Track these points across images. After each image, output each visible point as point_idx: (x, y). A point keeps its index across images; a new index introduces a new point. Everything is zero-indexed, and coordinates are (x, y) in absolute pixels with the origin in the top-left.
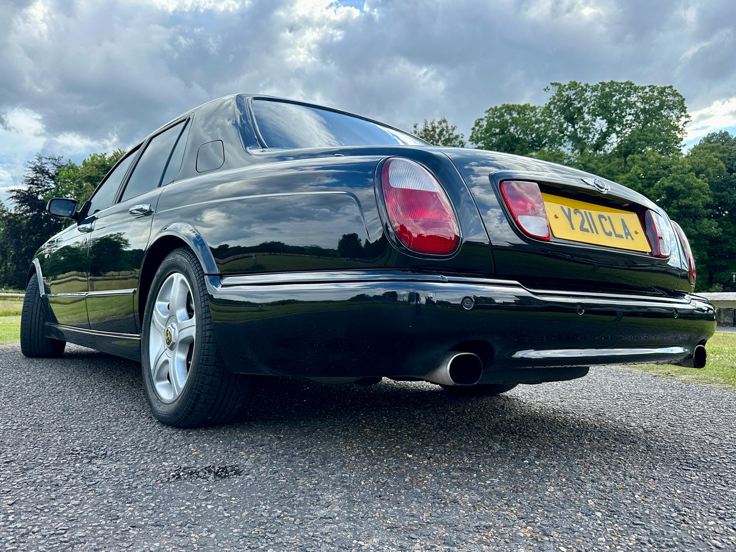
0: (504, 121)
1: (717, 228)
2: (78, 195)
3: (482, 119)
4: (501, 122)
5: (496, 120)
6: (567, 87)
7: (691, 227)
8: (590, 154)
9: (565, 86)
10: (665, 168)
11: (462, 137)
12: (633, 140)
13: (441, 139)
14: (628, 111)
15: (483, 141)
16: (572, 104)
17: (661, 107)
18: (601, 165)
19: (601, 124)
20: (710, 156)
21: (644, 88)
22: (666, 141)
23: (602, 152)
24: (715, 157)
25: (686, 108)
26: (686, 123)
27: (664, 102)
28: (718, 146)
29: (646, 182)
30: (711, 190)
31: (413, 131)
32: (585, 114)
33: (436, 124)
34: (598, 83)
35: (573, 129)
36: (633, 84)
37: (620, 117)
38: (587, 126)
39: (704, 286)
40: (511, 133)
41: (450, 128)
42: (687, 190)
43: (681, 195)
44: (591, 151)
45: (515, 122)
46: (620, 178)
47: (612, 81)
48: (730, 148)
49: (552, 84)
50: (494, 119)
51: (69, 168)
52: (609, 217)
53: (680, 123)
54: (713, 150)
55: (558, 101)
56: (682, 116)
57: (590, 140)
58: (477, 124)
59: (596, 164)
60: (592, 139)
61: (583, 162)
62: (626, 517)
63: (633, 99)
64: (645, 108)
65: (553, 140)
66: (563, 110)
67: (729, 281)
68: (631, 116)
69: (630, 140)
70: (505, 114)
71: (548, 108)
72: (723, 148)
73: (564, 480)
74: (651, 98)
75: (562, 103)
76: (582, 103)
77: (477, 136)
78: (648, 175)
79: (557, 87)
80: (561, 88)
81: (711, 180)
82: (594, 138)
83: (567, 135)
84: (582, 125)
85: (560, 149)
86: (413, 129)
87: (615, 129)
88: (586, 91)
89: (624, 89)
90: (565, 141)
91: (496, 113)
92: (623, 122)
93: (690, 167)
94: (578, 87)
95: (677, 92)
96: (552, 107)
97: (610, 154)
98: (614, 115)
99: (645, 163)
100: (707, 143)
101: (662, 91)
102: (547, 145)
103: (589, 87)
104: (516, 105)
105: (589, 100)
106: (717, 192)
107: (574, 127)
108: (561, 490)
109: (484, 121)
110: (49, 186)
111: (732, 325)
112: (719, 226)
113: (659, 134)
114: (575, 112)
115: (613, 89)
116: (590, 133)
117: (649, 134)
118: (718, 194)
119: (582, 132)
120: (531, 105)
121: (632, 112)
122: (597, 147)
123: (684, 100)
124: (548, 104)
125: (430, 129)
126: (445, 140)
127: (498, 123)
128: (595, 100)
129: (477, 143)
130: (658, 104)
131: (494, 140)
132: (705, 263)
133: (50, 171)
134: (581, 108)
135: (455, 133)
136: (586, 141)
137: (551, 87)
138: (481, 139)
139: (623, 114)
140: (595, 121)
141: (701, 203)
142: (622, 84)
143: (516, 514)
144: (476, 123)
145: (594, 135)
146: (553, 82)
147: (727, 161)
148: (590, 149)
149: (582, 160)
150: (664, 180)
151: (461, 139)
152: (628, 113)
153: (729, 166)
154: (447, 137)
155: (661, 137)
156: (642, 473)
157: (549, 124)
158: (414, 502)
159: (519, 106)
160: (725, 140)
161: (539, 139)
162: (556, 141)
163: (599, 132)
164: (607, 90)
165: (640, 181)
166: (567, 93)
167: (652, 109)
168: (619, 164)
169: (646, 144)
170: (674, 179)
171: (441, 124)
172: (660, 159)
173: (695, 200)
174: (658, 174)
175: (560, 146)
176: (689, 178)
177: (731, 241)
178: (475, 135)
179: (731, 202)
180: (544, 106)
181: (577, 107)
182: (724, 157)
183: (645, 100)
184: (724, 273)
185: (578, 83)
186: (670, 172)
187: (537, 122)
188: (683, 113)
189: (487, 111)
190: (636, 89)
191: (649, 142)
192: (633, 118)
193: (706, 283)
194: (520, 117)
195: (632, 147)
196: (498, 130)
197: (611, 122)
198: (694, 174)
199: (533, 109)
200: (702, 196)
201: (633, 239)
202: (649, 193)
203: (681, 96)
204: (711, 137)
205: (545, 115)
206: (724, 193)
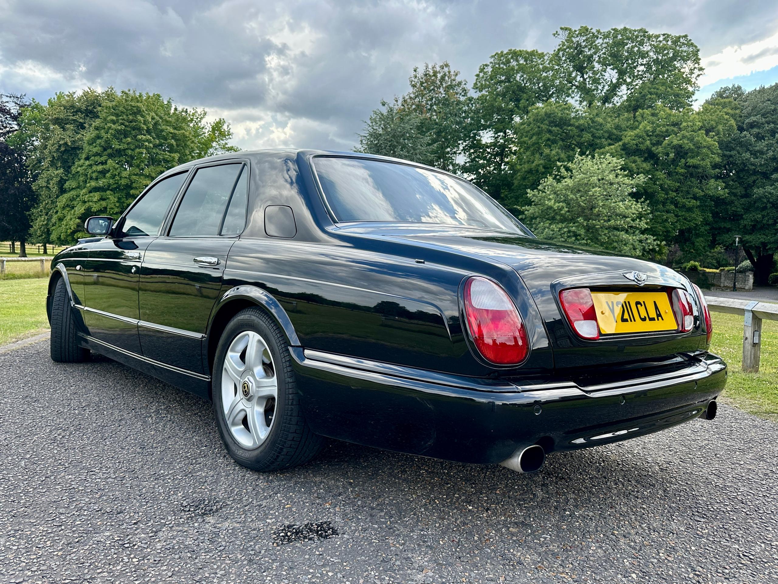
0: (510, 67)
1: (724, 189)
2: (46, 139)
3: (487, 65)
4: (507, 69)
5: (502, 66)
6: (577, 33)
7: (697, 187)
8: (598, 106)
9: (575, 31)
10: (675, 124)
11: (465, 84)
12: (643, 93)
13: (442, 85)
14: (640, 61)
15: (487, 90)
16: (582, 51)
17: (674, 58)
18: (609, 119)
19: (611, 75)
20: (721, 113)
21: (657, 37)
22: (677, 95)
23: (611, 105)
24: (726, 115)
25: (700, 59)
26: (699, 76)
27: (678, 53)
28: (730, 102)
29: (655, 139)
30: (720, 149)
31: (412, 76)
32: (595, 62)
33: (438, 69)
34: (610, 29)
35: (582, 79)
36: (647, 32)
37: (631, 68)
38: (597, 76)
39: (706, 248)
40: (517, 81)
41: (452, 73)
42: (696, 150)
43: (690, 154)
44: (599, 104)
45: (522, 69)
46: (629, 135)
47: (625, 28)
48: (742, 104)
49: (561, 29)
50: (499, 66)
51: (33, 108)
52: (644, 302)
53: (693, 75)
54: (724, 105)
55: (568, 48)
56: (695, 68)
57: (599, 91)
58: (482, 70)
59: (604, 119)
60: (602, 91)
61: (591, 116)
62: (655, 579)
63: (646, 48)
64: (658, 58)
65: (560, 91)
66: (572, 58)
67: (732, 244)
68: (643, 67)
69: (641, 93)
70: (512, 61)
71: (557, 55)
72: (735, 104)
73: (602, 536)
74: (664, 48)
75: (572, 50)
76: (593, 51)
77: (482, 84)
78: (657, 132)
79: (567, 32)
80: (571, 34)
81: (721, 139)
82: (603, 90)
83: (575, 85)
84: (591, 75)
85: (567, 101)
86: (413, 73)
87: (625, 81)
88: (597, 38)
89: (637, 37)
90: (573, 92)
91: (502, 58)
92: (634, 73)
93: (700, 124)
94: (589, 34)
95: (692, 41)
96: (561, 53)
97: (619, 107)
98: (625, 65)
99: (654, 119)
100: (719, 98)
101: (676, 41)
102: (554, 95)
103: (601, 33)
104: (523, 51)
105: (600, 47)
106: (726, 151)
107: (582, 76)
108: (601, 547)
109: (489, 67)
110: (11, 128)
111: (732, 289)
112: (726, 187)
113: (671, 88)
114: (584, 61)
115: (626, 36)
116: (600, 84)
117: (661, 88)
118: (728, 153)
119: (590, 82)
120: (540, 52)
121: (644, 63)
122: (606, 99)
123: (698, 50)
124: (557, 50)
125: (431, 74)
126: (447, 87)
127: (504, 69)
128: (606, 48)
129: (481, 91)
130: (671, 55)
131: (500, 89)
132: (709, 224)
133: (12, 111)
134: (591, 56)
135: (458, 79)
136: (595, 92)
137: (560, 32)
138: (486, 86)
139: (635, 65)
140: (605, 71)
141: (709, 164)
142: (635, 31)
143: (571, 577)
144: (480, 69)
145: (604, 86)
146: (563, 27)
147: (738, 119)
148: (598, 102)
149: (590, 114)
150: (673, 137)
151: (464, 86)
152: (639, 63)
153: (740, 124)
154: (449, 83)
155: (673, 91)
156: (663, 525)
157: (557, 73)
158: (488, 564)
159: (527, 53)
160: (737, 95)
161: (546, 88)
162: (564, 92)
163: (608, 84)
164: (619, 37)
165: (648, 138)
166: (577, 39)
167: (665, 59)
168: (628, 120)
169: (657, 98)
170: (684, 137)
171: (443, 68)
172: (670, 115)
173: (703, 160)
174: (667, 131)
175: (568, 97)
176: (698, 137)
177: (736, 203)
178: (480, 82)
179: (739, 162)
180: (552, 53)
181: (587, 55)
182: (735, 114)
183: (658, 50)
184: (727, 235)
185: (590, 28)
186: (680, 129)
187: (546, 69)
188: (696, 65)
189: (492, 57)
190: (649, 38)
191: (659, 96)
192: (645, 69)
193: (709, 245)
194: (527, 64)
195: (642, 100)
196: (503, 78)
197: (621, 73)
198: (704, 132)
199: (542, 56)
200: (711, 155)
201: (663, 319)
202: (657, 151)
203: (696, 47)
204: (723, 91)
205: (554, 62)
206: (733, 153)
